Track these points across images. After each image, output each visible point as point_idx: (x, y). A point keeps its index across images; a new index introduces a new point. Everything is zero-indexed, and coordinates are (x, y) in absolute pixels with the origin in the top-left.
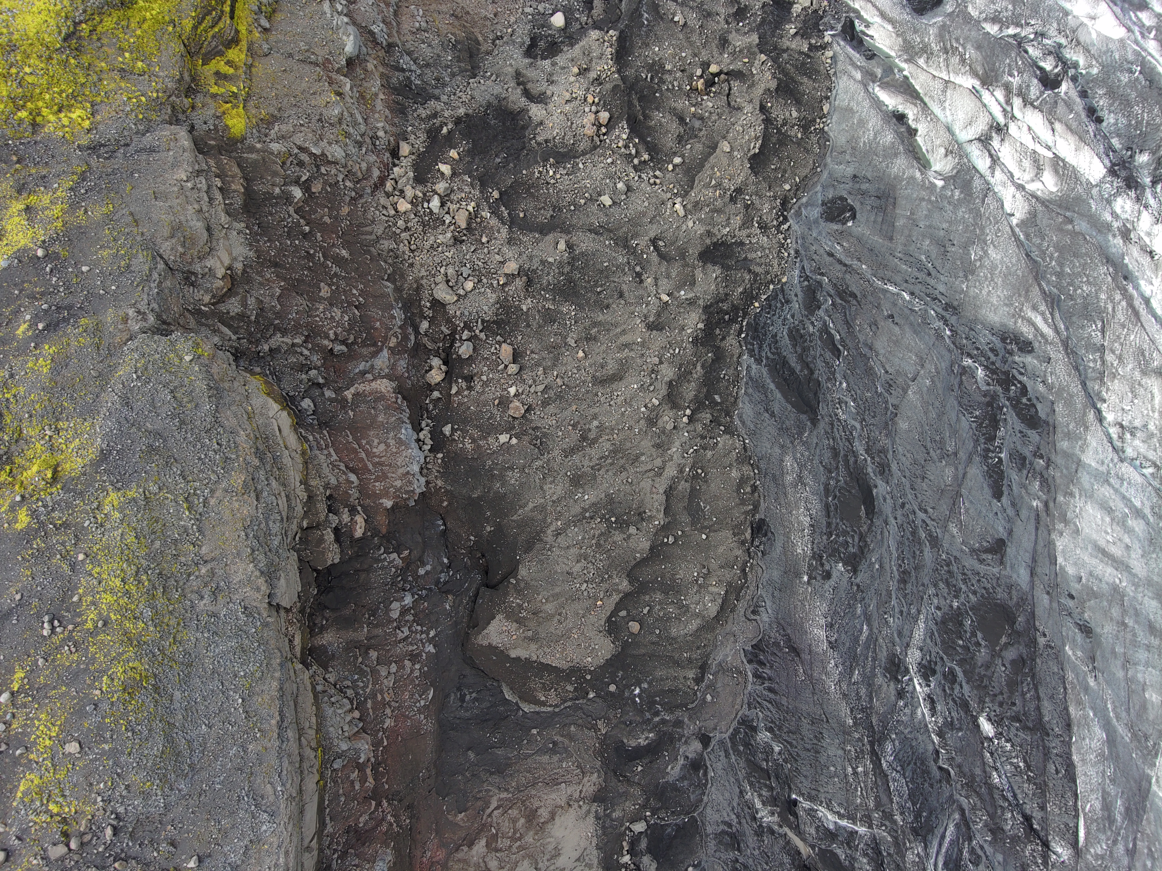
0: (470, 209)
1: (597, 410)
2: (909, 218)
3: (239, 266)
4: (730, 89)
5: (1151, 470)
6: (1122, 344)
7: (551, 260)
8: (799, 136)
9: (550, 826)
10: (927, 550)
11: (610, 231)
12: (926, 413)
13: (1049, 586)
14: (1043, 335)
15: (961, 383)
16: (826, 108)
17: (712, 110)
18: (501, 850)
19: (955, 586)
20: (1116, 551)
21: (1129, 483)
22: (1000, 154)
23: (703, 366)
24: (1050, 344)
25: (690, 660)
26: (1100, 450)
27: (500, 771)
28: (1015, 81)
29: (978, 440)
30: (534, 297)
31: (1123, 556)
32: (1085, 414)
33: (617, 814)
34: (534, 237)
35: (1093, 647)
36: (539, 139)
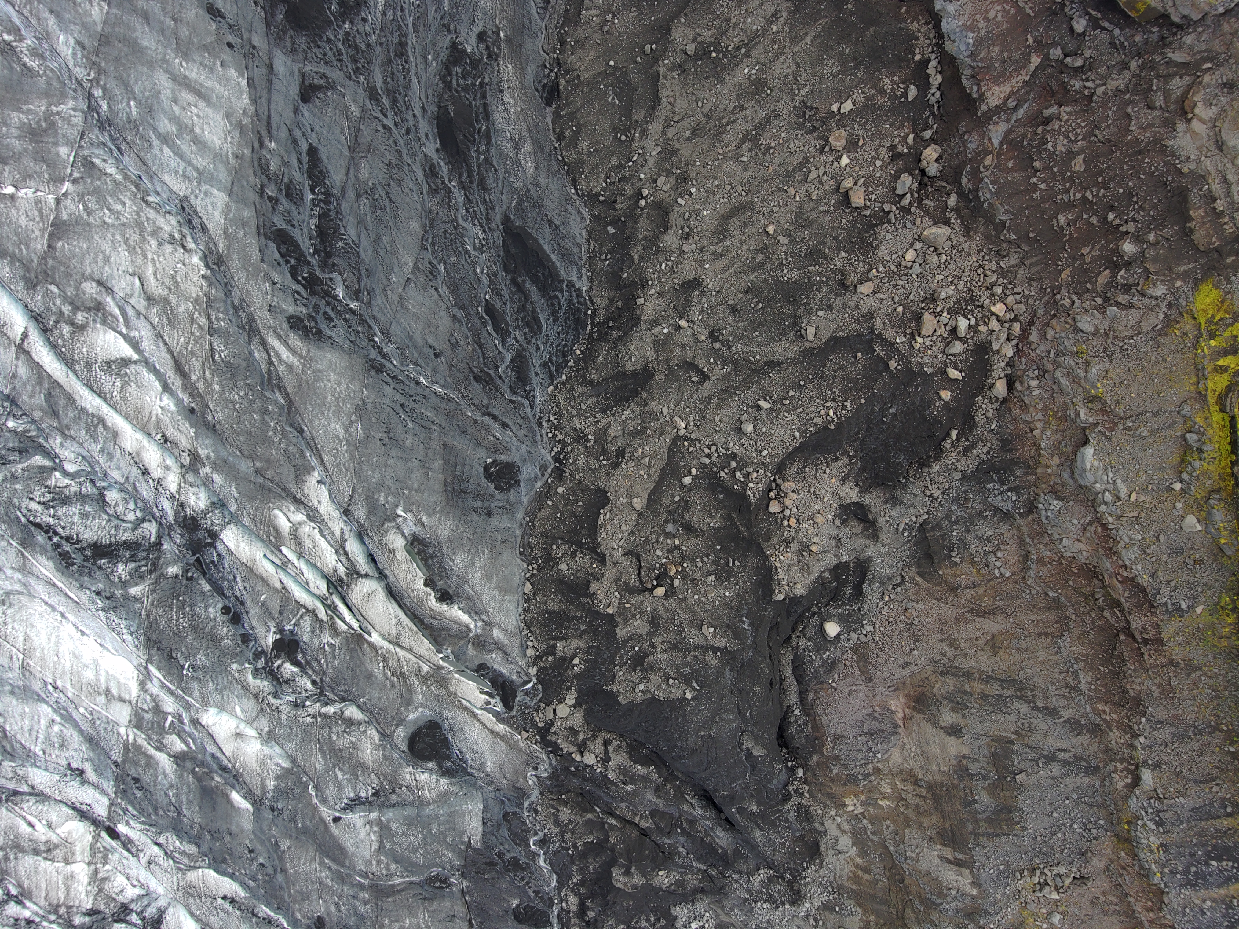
0: (920, 340)
1: (746, 175)
3: (1181, 127)
4: (639, 574)
6: (192, 334)
7: (821, 313)
8: (554, 547)
10: (380, 84)
11: (757, 371)
12: (393, 241)
13: (253, 55)
14: (279, 337)
15: (359, 279)
16: (528, 587)
17: (656, 545)
19: (349, 46)
21: (176, 172)
23: (632, 259)
24: (270, 327)
26: (210, 208)
28: (326, 638)
29: (337, 213)
30: (833, 271)
32: (229, 248)
34: (843, 331)
36: (845, 460)
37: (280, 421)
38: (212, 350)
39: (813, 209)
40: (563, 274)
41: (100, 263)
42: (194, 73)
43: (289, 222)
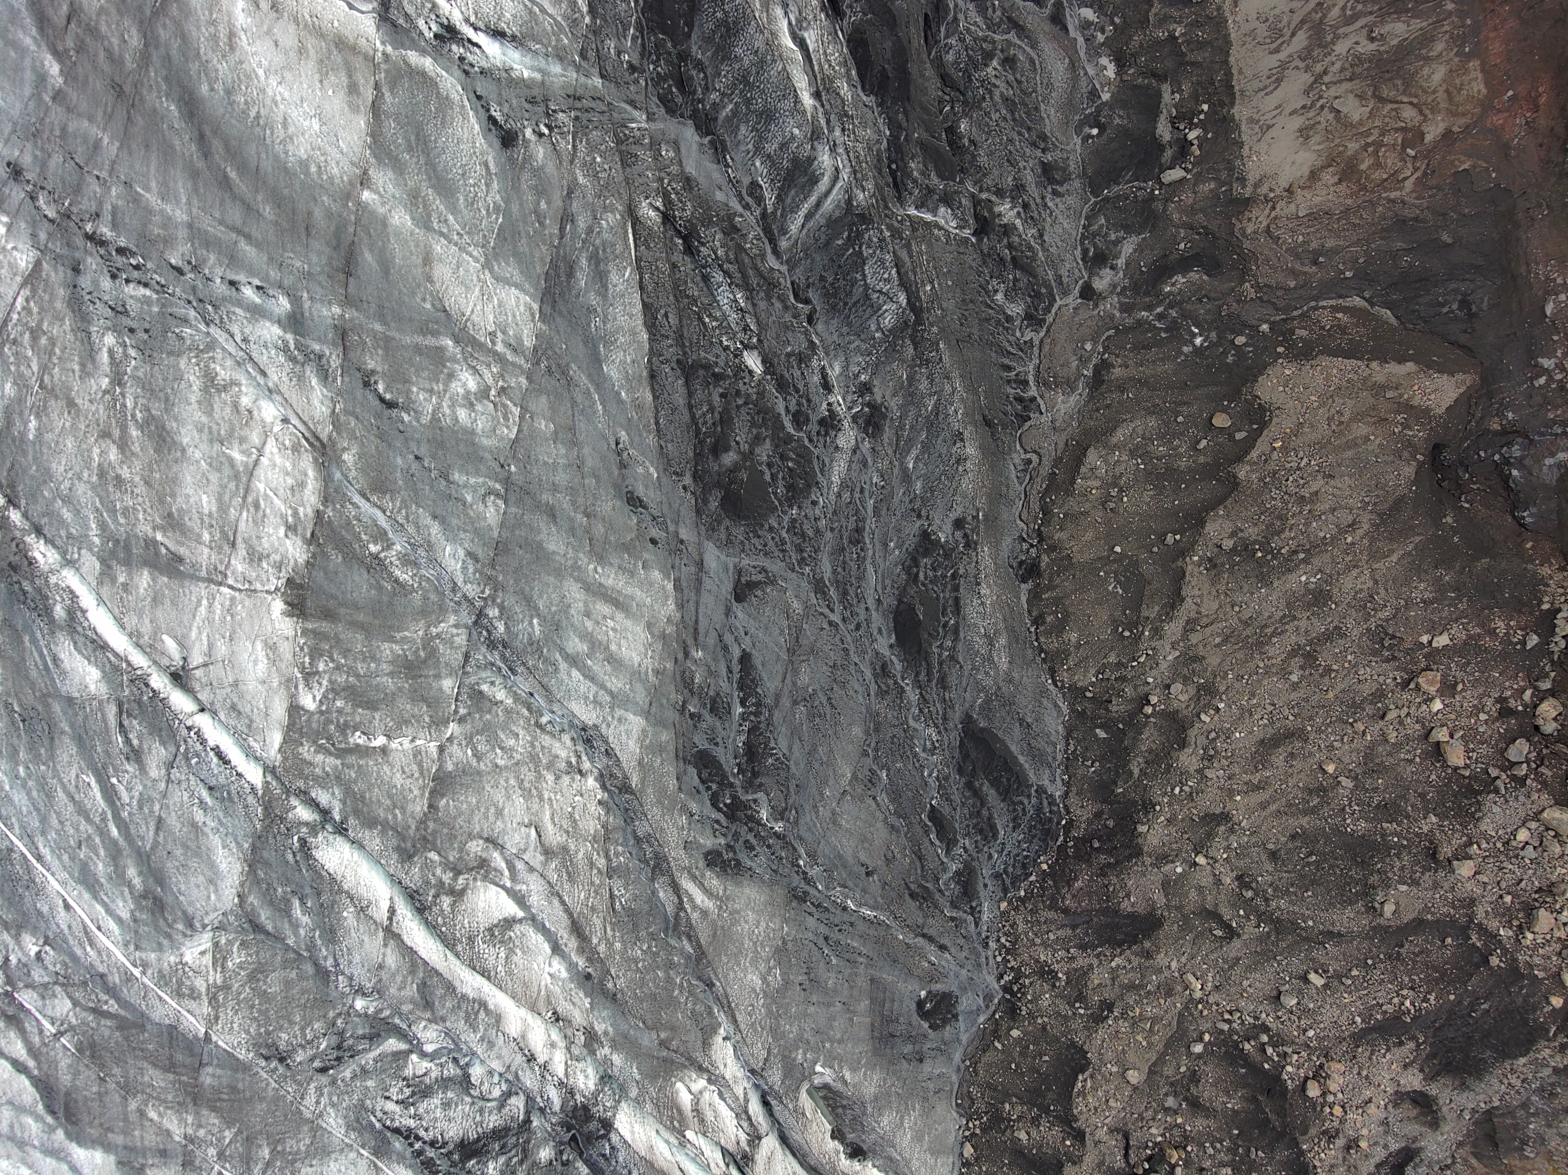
0: (1530, 935)
1: (1294, 695)
2: (854, 1012)
4: (1126, 1155)
5: (544, 720)
7: (1403, 887)
8: (1007, 1106)
9: (1319, 163)
11: (1307, 939)
16: (968, 1150)
17: (1151, 1123)
18: (1397, 130)
20: (602, 608)
22: (735, 1122)
23: (1131, 773)
25: (1122, 389)
27: (1402, 222)
31: (594, 602)
33: (1207, 187)
34: (1432, 913)
35: (624, 480)
36: (1411, 1045)
37: (686, 974)
38: (612, 896)
39: (1390, 754)
40: (1032, 777)
41: (492, 818)
42: (610, 578)
43: (712, 741)
